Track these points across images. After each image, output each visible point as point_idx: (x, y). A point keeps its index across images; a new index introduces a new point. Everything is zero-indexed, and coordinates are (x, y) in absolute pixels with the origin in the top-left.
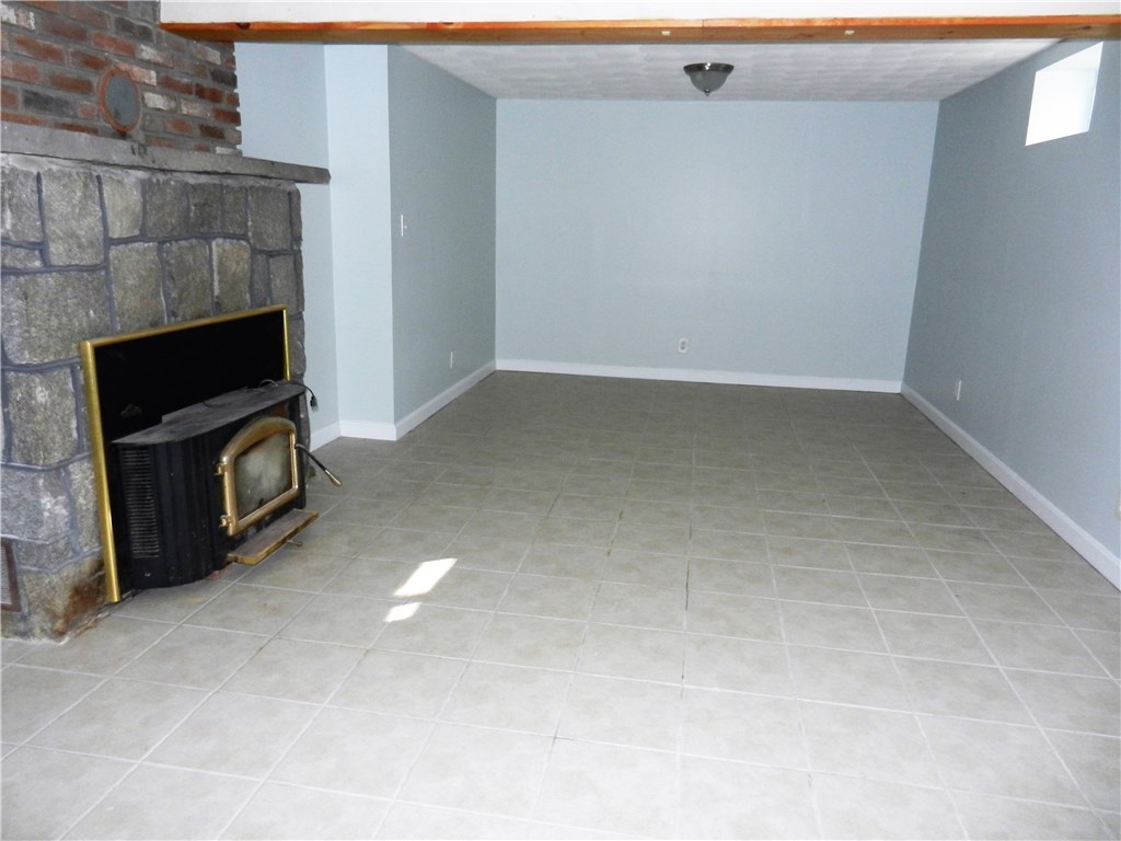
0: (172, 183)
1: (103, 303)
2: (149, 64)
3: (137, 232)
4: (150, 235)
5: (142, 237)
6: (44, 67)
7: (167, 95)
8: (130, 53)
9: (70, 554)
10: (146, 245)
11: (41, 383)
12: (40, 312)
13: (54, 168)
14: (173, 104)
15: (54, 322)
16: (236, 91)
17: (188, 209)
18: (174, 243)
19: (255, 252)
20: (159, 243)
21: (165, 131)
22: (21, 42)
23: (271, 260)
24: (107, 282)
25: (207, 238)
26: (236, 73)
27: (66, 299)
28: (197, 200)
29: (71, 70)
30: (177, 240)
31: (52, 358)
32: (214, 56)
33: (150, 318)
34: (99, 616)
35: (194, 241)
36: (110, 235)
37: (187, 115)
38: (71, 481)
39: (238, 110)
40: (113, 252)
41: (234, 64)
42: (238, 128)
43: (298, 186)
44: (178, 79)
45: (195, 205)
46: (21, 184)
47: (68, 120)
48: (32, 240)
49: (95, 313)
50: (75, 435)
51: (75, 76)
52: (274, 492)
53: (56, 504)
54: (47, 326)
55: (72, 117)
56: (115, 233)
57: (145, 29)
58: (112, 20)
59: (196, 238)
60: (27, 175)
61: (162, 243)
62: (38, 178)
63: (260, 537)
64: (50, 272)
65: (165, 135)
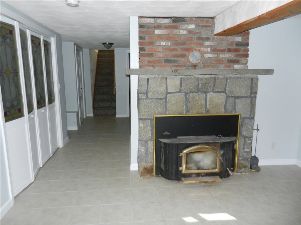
0: (193, 78)
1: (163, 107)
2: (208, 46)
3: (178, 91)
4: (182, 91)
5: (180, 92)
6: (171, 53)
7: (213, 53)
8: (201, 45)
9: (144, 160)
10: (180, 94)
11: (141, 122)
12: (143, 107)
13: (153, 77)
14: (216, 56)
15: (147, 110)
16: (248, 47)
17: (198, 84)
18: (191, 93)
19: (228, 97)
20: (186, 93)
21: (211, 63)
22: (166, 49)
23: (237, 100)
24: (166, 102)
25: (206, 93)
26: (249, 42)
27: (151, 105)
28: (202, 82)
29: (179, 52)
30: (192, 93)
31: (145, 117)
32: (239, 39)
33: (179, 112)
34: (152, 177)
35: (199, 93)
36: (168, 91)
37: (222, 58)
38: (148, 145)
39: (248, 53)
40: (169, 95)
41: (249, 39)
42: (248, 59)
43: (258, 76)
44: (219, 48)
45: (201, 84)
46: (143, 81)
47: (177, 64)
48: (144, 92)
49: (160, 109)
50: (150, 135)
51: (181, 54)
52: (207, 168)
53: (142, 148)
54: (145, 111)
55: (178, 63)
56: (169, 91)
57: (208, 37)
58: (195, 38)
59: (200, 92)
60: (145, 79)
61: (186, 94)
62: (148, 79)
63: (195, 178)
64: (148, 99)
65: (212, 64)
